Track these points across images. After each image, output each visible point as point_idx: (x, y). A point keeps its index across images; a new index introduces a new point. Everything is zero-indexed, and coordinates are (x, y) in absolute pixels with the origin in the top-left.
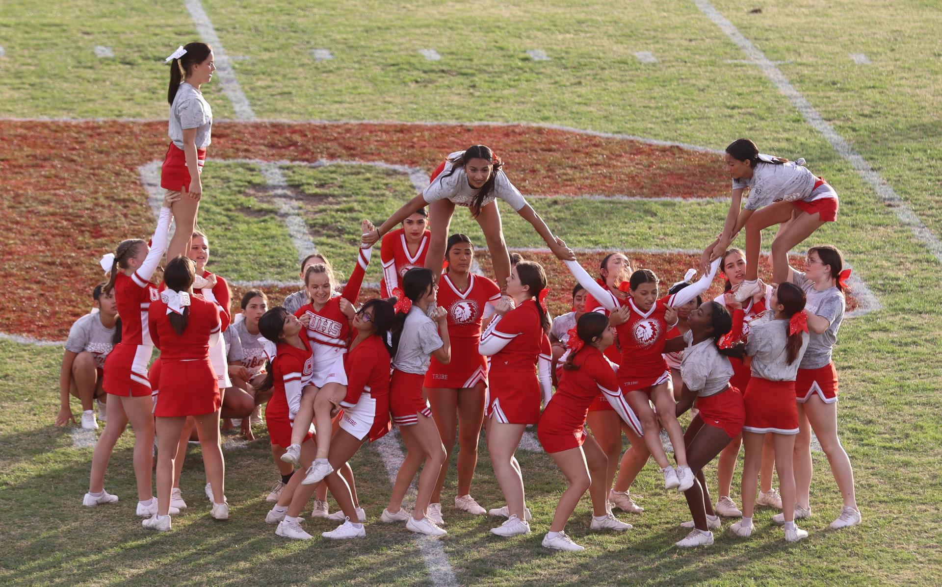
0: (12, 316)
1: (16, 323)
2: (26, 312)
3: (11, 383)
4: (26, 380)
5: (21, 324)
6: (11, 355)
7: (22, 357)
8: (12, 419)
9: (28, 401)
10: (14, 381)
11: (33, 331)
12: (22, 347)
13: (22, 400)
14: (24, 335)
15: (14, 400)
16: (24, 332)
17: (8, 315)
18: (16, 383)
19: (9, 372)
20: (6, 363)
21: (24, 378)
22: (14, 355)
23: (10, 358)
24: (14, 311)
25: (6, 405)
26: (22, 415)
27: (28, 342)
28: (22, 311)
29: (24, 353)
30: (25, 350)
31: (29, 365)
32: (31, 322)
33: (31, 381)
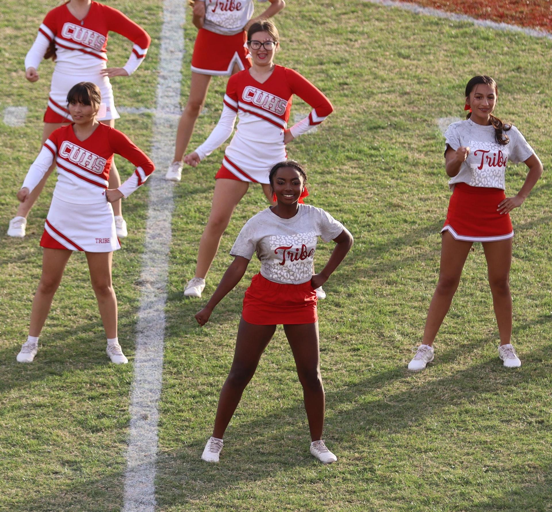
0: (526, 10)
1: (529, 16)
2: (539, 6)
3: (523, 75)
4: (538, 73)
5: (535, 18)
6: (523, 47)
7: (534, 50)
8: (524, 111)
9: (540, 93)
10: (526, 74)
11: (546, 25)
12: (534, 40)
13: (534, 92)
14: (537, 28)
15: (526, 92)
16: (537, 25)
17: (521, 9)
18: (529, 75)
19: (522, 65)
20: (519, 56)
21: (536, 71)
22: (527, 48)
23: (523, 51)
24: (527, 5)
25: (519, 97)
26: (534, 107)
27: (540, 36)
28: (535, 4)
29: (536, 46)
30: (537, 44)
31: (541, 59)
32: (544, 16)
33: (543, 73)
